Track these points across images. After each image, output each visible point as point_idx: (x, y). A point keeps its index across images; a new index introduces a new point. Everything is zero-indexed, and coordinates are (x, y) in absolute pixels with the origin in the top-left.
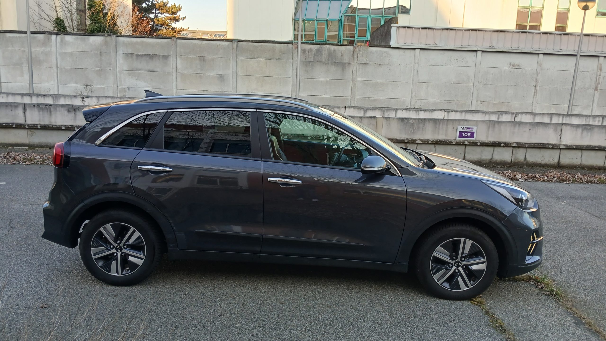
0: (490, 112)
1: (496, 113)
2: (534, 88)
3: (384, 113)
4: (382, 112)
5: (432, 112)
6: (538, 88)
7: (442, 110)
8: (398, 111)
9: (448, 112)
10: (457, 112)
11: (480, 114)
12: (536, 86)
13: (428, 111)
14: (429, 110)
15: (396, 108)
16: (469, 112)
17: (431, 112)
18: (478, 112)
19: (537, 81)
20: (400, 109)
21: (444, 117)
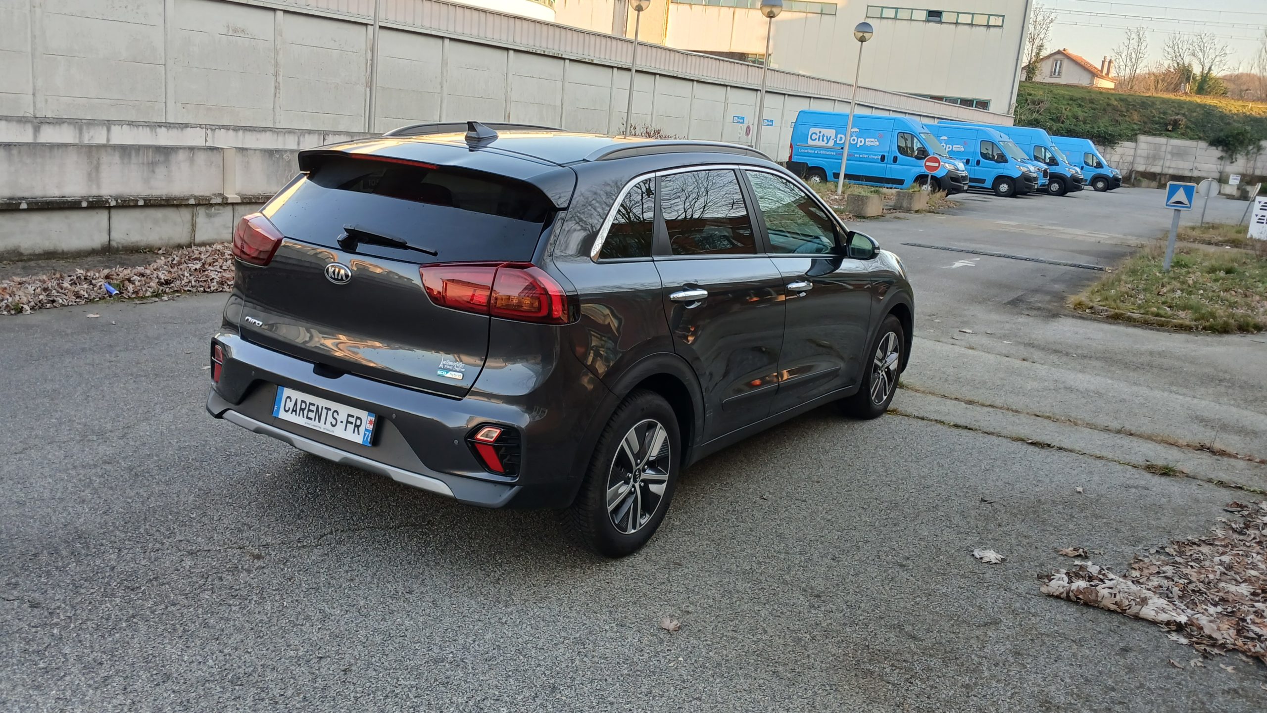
0: (284, 131)
1: (294, 133)
2: (273, 78)
3: (81, 133)
4: (77, 131)
5: (182, 129)
6: (280, 79)
7: (200, 126)
8: (113, 128)
9: (211, 129)
10: (228, 130)
11: (268, 134)
12: (276, 75)
13: (175, 127)
14: (177, 125)
15: (108, 121)
16: (250, 130)
17: (179, 129)
18: (265, 131)
19: (277, 64)
20: (116, 122)
21: (206, 141)
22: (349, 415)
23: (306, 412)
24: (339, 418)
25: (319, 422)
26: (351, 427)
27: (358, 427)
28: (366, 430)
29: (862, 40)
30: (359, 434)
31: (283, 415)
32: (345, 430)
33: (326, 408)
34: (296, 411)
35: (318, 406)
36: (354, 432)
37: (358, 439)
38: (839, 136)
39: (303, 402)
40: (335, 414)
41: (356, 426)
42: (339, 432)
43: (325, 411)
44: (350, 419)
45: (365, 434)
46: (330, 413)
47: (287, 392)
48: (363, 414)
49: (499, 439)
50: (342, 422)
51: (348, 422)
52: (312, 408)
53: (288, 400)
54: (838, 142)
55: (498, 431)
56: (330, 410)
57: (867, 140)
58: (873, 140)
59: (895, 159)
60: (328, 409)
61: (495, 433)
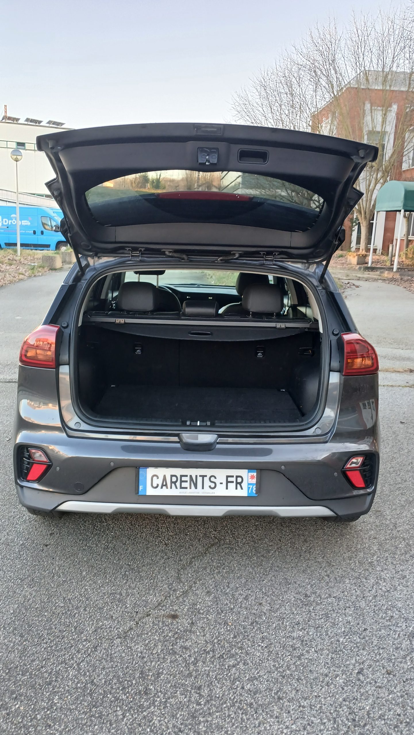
22: (228, 477)
23: (178, 484)
24: (217, 481)
25: (196, 488)
26: (232, 486)
27: (240, 484)
28: (249, 484)
29: (17, 160)
30: (242, 489)
31: (150, 492)
32: (227, 488)
33: (200, 476)
34: (166, 485)
35: (191, 476)
36: (236, 489)
37: (243, 493)
38: (4, 220)
39: (172, 476)
40: (213, 479)
41: (237, 483)
42: (220, 491)
43: (200, 479)
44: (230, 479)
45: (249, 488)
46: (206, 479)
47: (151, 471)
48: (243, 473)
49: (363, 464)
50: (221, 483)
51: (228, 482)
52: (184, 479)
53: (155, 478)
54: (4, 223)
55: (362, 459)
56: (206, 476)
57: (22, 221)
58: (26, 221)
59: (42, 233)
60: (203, 477)
61: (360, 460)
